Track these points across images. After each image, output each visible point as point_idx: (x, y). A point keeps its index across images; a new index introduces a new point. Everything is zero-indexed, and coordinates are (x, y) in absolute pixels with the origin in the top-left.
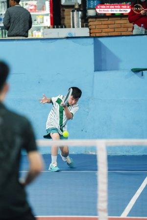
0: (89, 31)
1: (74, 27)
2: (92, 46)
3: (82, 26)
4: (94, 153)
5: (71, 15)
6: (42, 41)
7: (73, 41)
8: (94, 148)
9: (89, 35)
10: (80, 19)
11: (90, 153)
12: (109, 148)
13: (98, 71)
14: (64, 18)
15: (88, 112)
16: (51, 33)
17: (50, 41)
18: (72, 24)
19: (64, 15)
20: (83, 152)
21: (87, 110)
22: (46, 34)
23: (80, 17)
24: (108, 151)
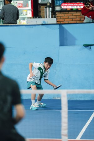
0: (56, 20)
1: (46, 18)
2: (58, 30)
3: (52, 17)
4: (59, 99)
5: (45, 10)
6: (26, 27)
7: (46, 27)
8: (59, 95)
9: (56, 23)
10: (51, 13)
11: (57, 98)
12: (69, 95)
13: (62, 46)
14: (40, 12)
15: (55, 72)
16: (32, 21)
17: (31, 27)
18: (45, 16)
19: (40, 10)
20: (52, 98)
21: (55, 71)
22: (29, 22)
23: (50, 11)
24: (68, 97)
